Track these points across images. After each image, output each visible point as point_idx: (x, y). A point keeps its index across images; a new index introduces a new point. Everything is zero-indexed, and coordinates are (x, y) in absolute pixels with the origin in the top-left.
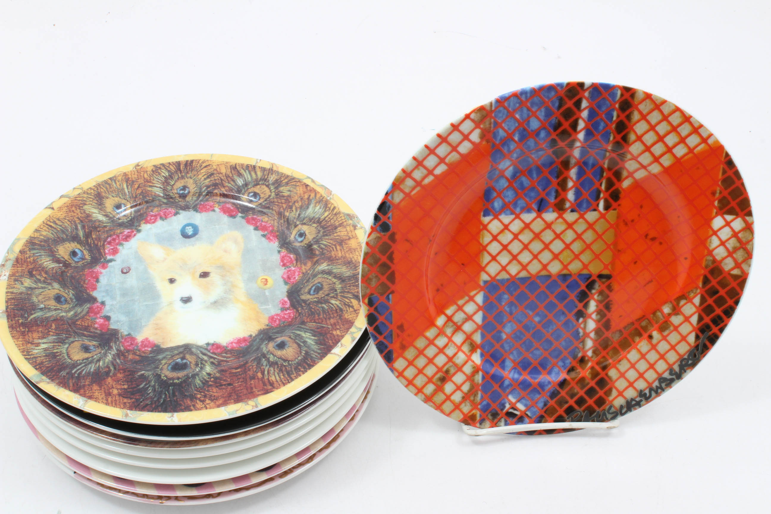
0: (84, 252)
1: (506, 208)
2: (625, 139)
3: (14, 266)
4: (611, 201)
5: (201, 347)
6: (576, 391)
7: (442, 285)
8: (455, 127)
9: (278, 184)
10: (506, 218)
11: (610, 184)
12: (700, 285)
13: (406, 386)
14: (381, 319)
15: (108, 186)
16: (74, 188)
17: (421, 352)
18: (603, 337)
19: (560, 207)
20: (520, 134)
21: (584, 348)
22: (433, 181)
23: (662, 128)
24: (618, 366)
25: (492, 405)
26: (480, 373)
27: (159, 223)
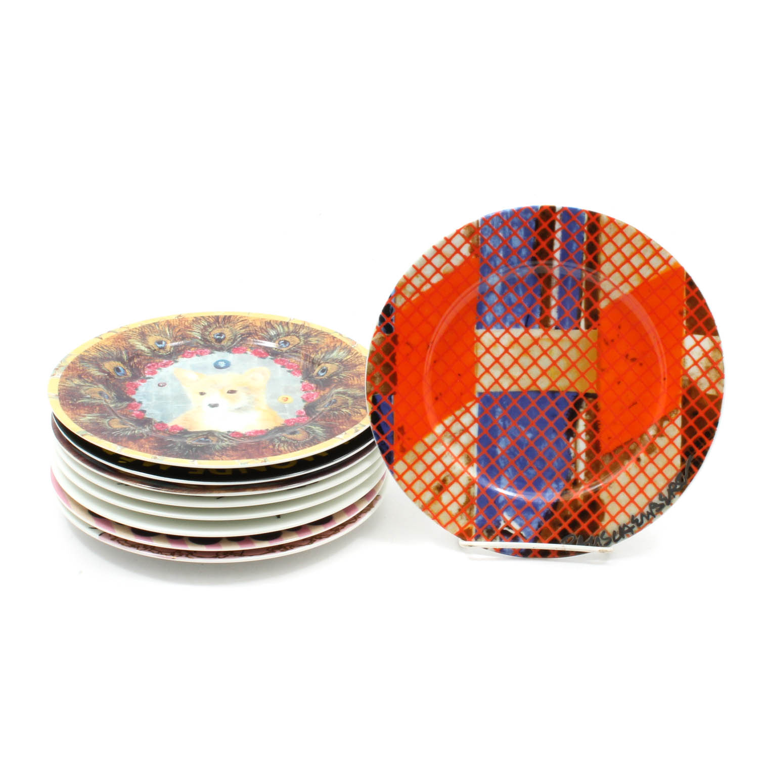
0: (127, 370)
1: (497, 322)
2: (596, 259)
3: (65, 370)
4: (591, 320)
5: (223, 433)
6: (569, 513)
7: (441, 394)
8: (448, 241)
9: (307, 335)
10: (497, 332)
11: (589, 305)
12: (680, 405)
13: (405, 491)
14: (383, 419)
15: (151, 328)
16: (121, 327)
17: (420, 458)
18: (594, 459)
19: (545, 324)
20: (503, 251)
21: (576, 470)
22: (430, 289)
23: (628, 250)
24: (608, 488)
25: (487, 521)
26: (476, 486)
27: (195, 358)
